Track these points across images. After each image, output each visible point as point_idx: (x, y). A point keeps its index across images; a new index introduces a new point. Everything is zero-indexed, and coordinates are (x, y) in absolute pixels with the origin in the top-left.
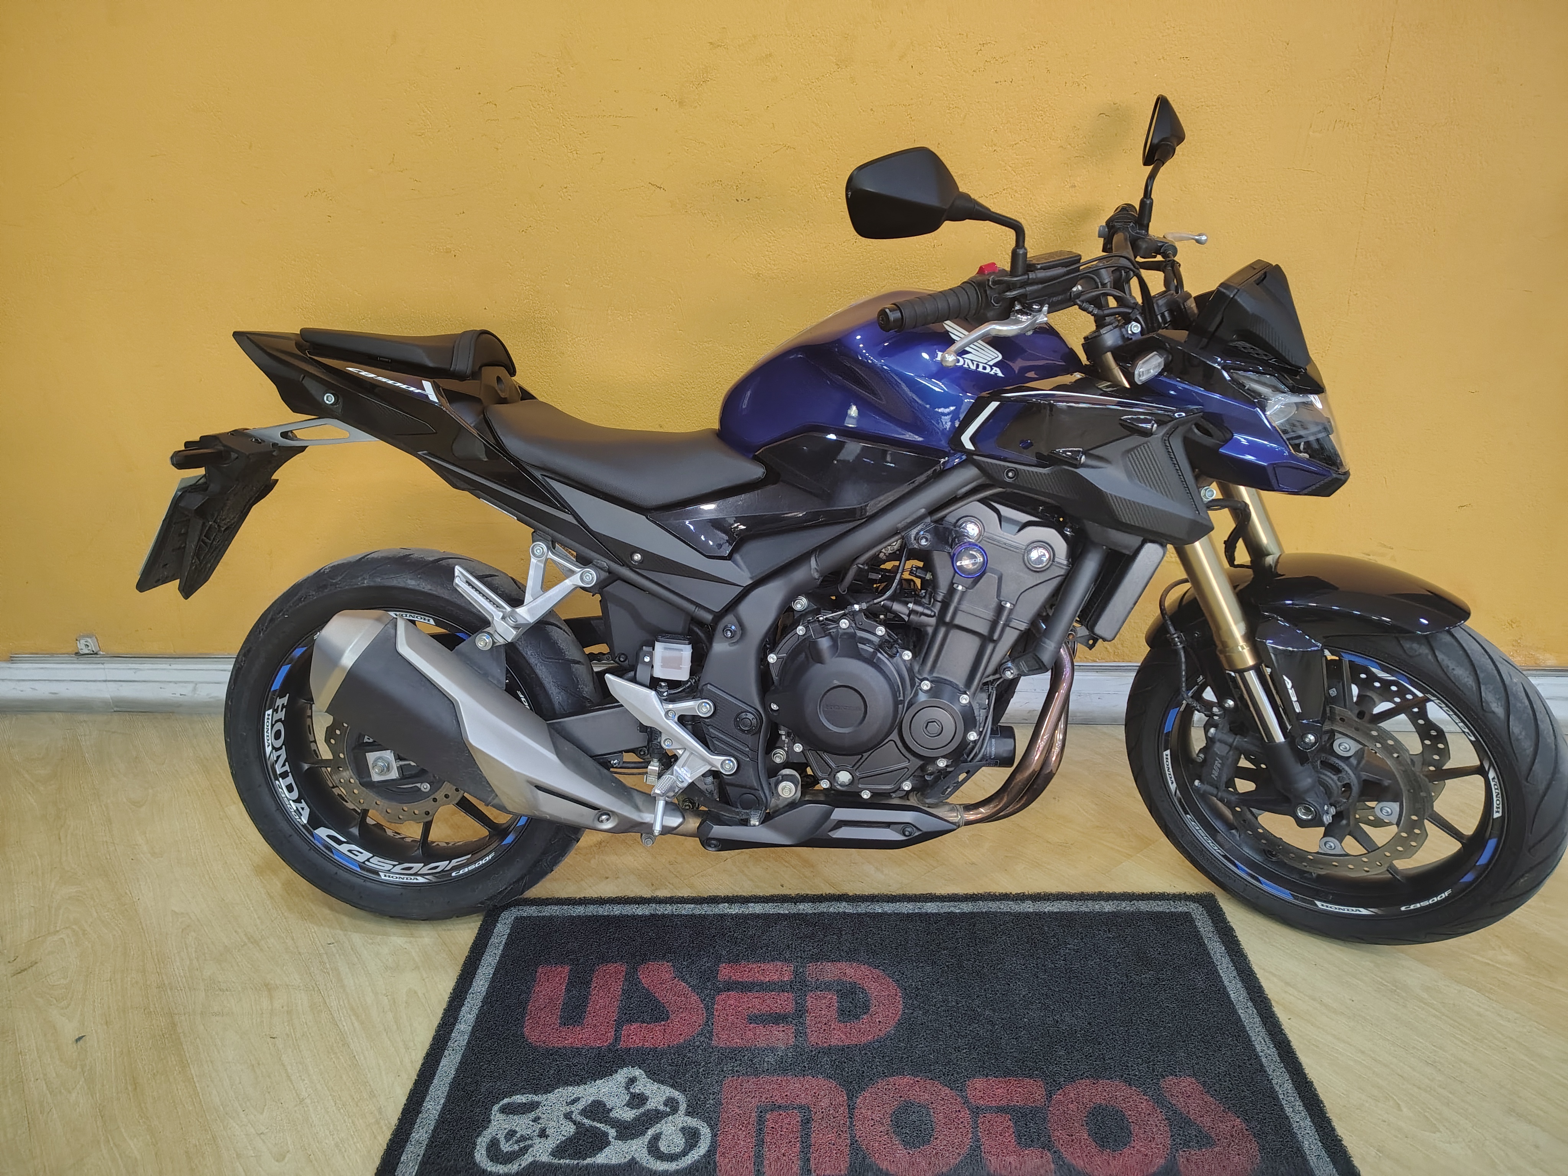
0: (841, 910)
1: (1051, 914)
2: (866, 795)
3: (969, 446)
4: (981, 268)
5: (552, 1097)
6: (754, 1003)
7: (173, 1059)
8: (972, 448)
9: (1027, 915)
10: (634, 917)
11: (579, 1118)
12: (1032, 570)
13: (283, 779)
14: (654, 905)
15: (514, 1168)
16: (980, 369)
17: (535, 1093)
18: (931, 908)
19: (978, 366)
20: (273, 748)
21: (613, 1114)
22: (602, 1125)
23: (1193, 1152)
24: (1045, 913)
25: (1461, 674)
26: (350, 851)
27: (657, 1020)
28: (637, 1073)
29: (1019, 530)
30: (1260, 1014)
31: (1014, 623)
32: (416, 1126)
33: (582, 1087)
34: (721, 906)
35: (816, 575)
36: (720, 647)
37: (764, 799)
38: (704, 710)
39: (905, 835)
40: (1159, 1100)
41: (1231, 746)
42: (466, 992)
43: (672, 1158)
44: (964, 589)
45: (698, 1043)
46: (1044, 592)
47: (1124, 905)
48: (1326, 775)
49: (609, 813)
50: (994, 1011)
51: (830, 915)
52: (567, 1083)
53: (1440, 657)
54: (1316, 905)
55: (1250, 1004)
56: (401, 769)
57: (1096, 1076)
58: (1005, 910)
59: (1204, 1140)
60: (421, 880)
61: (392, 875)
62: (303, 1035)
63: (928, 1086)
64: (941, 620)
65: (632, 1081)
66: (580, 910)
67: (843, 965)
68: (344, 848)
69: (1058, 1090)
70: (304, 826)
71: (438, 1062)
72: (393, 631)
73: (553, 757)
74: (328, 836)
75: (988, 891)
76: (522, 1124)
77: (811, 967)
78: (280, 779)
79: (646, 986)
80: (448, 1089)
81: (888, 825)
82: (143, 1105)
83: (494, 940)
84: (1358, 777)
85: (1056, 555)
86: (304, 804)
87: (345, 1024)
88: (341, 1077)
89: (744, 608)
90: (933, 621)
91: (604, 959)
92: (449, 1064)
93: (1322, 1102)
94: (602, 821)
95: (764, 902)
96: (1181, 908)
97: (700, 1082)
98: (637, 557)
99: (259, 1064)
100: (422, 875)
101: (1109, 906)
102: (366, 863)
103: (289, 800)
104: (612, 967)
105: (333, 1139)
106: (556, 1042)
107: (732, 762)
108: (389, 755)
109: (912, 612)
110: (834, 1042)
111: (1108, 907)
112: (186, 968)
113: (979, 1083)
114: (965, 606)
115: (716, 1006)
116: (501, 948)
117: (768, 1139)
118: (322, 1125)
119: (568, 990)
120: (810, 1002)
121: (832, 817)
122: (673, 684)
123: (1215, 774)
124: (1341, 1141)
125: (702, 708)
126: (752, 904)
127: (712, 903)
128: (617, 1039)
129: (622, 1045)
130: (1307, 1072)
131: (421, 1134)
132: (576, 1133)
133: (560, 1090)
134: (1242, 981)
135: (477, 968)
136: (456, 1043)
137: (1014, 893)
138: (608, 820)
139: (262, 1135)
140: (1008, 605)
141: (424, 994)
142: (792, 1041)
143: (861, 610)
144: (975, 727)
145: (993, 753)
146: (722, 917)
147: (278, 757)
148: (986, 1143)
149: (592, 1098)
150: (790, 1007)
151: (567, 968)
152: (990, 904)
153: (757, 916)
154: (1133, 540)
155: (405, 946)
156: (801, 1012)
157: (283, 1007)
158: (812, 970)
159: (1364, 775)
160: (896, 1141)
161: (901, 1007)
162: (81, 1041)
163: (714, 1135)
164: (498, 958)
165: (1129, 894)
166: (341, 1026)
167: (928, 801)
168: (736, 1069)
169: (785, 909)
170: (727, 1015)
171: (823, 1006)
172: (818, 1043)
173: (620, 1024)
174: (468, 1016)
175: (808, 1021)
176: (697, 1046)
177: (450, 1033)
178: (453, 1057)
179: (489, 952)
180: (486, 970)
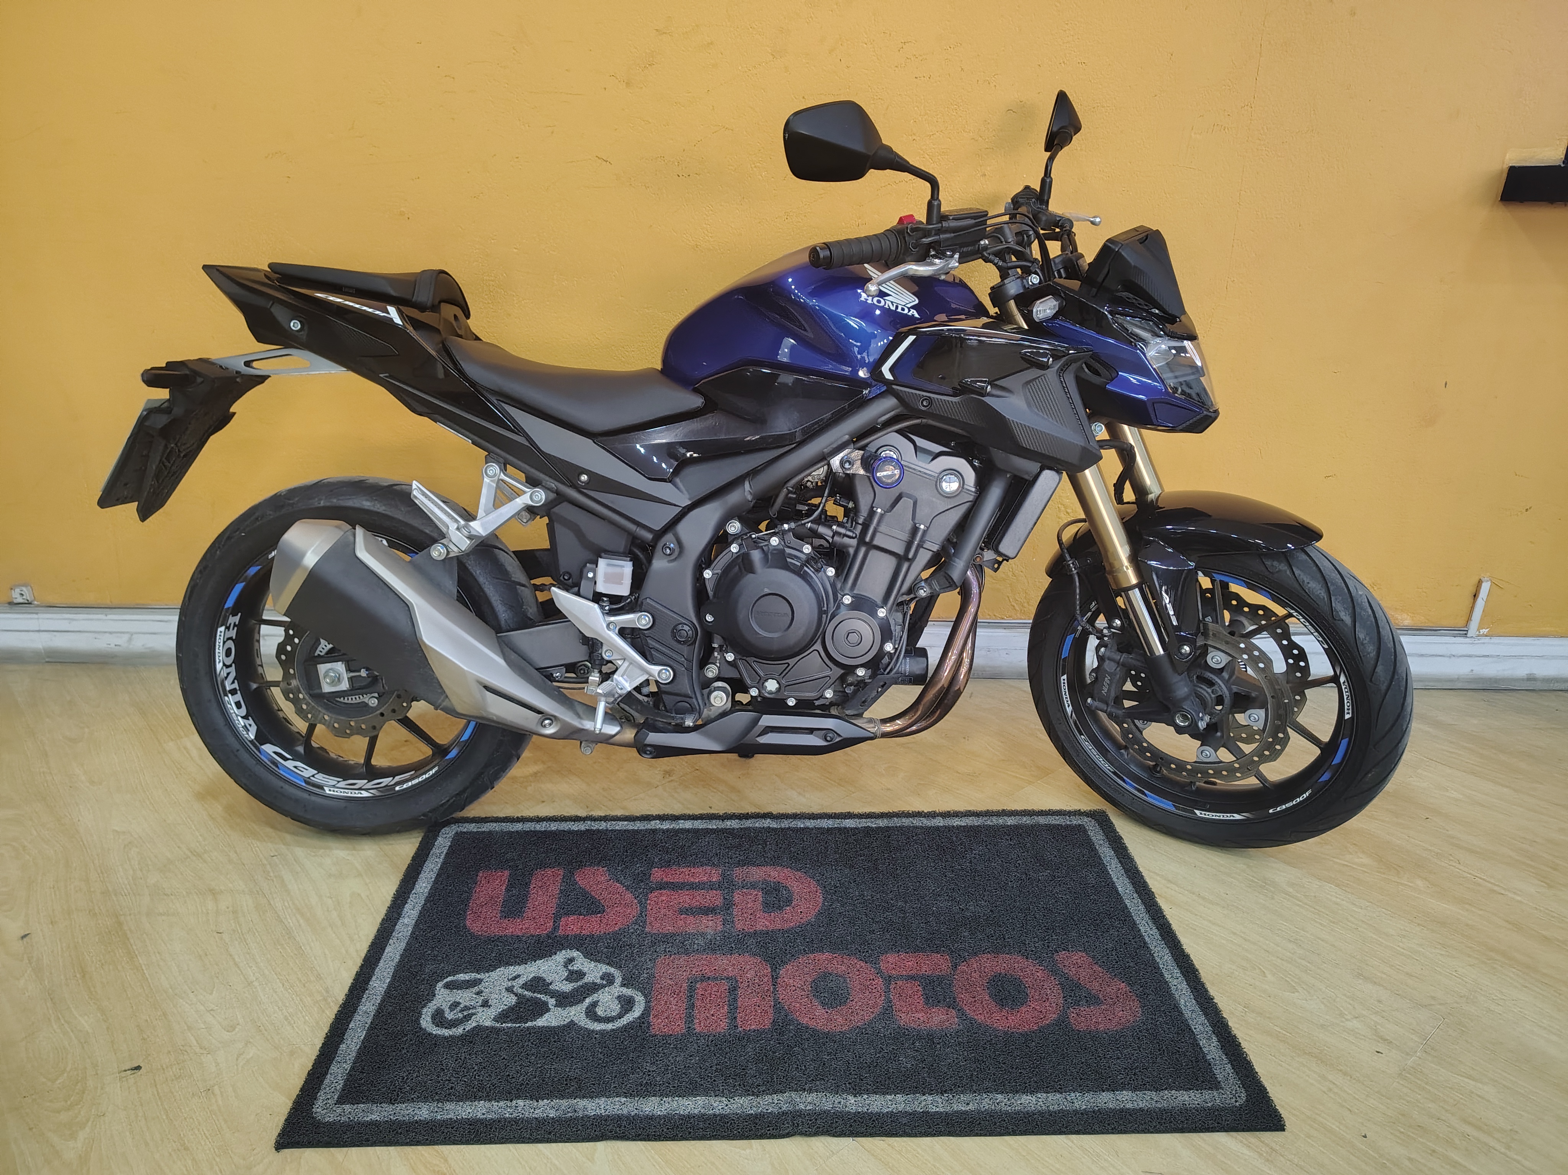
0: (765, 825)
1: (959, 828)
2: (791, 702)
3: (888, 376)
4: (901, 218)
5: (494, 975)
6: (685, 898)
7: (120, 951)
8: (892, 378)
9: (937, 828)
10: (570, 832)
11: (520, 991)
12: (944, 496)
13: (232, 695)
14: (589, 822)
15: (459, 1031)
16: (899, 310)
17: (478, 972)
18: (849, 823)
19: (897, 307)
20: (224, 665)
22: (542, 996)
23: (1082, 1009)
24: (953, 826)
25: (1314, 587)
26: (295, 767)
27: (594, 913)
28: (575, 955)
29: (933, 460)
30: (1144, 903)
31: (927, 545)
32: (363, 1000)
33: (523, 967)
34: (653, 823)
35: (749, 498)
36: (659, 564)
37: (698, 708)
38: (644, 622)
39: (828, 741)
40: (1054, 971)
41: (1118, 663)
42: (409, 893)
43: (608, 1020)
44: (883, 512)
45: (632, 930)
46: (954, 517)
47: (1025, 819)
48: (1201, 688)
49: (553, 718)
50: (906, 902)
51: (755, 829)
52: (508, 964)
53: (1297, 572)
54: (1196, 814)
55: (1135, 895)
56: (351, 679)
57: (997, 951)
58: (917, 824)
59: (1093, 1000)
60: (365, 794)
61: (336, 790)
62: (250, 930)
63: (845, 961)
64: (861, 541)
65: (571, 960)
66: (519, 827)
67: (768, 869)
68: (290, 764)
69: (963, 962)
70: (251, 742)
71: (383, 950)
72: (352, 538)
73: (501, 661)
74: (275, 753)
75: (902, 810)
76: (465, 997)
77: (738, 871)
78: (230, 695)
79: (583, 887)
80: (393, 970)
81: (811, 731)
82: (92, 989)
83: (435, 851)
84: (1230, 690)
85: (966, 483)
86: (251, 721)
87: (290, 921)
88: (288, 964)
89: (682, 528)
90: (854, 542)
91: (542, 865)
92: (394, 951)
93: (1197, 970)
94: (545, 726)
95: (693, 819)
96: (1075, 821)
97: (634, 960)
98: (584, 478)
99: (206, 955)
100: (366, 790)
102: (312, 778)
103: (237, 716)
104: (549, 872)
105: (283, 1014)
106: (495, 930)
107: (669, 671)
108: (340, 667)
109: (836, 533)
111: (1011, 821)
112: (131, 878)
113: (892, 958)
114: (882, 528)
115: (648, 902)
116: (443, 857)
117: (698, 1003)
118: (271, 1003)
119: (507, 890)
120: (737, 897)
121: (760, 723)
122: (614, 599)
123: (1105, 690)
124: (1212, 999)
125: (641, 620)
126: (683, 821)
127: (644, 820)
128: (555, 928)
129: (560, 932)
130: (1184, 948)
131: (368, 1007)
132: (518, 1003)
133: (501, 969)
134: (1129, 877)
135: (419, 873)
136: (400, 934)
137: (926, 811)
138: (550, 725)
139: (211, 1012)
140: (922, 527)
141: (368, 896)
142: (720, 928)
143: (790, 530)
144: (891, 639)
145: (908, 670)
146: (654, 831)
147: (228, 674)
148: (897, 1003)
149: (533, 975)
150: (719, 902)
151: (507, 873)
152: (904, 820)
153: (688, 831)
154: (1032, 466)
155: (348, 858)
156: (728, 905)
157: (228, 908)
158: (738, 873)
159: (1235, 689)
160: (816, 1003)
161: (821, 901)
162: (27, 937)
163: (648, 1002)
164: (439, 865)
165: (1030, 811)
166: (286, 923)
167: (848, 712)
168: (667, 950)
169: (713, 825)
170: (659, 909)
171: (749, 901)
172: (744, 929)
173: (558, 916)
174: (411, 912)
175: (735, 912)
176: (631, 932)
177: (394, 926)
178: (397, 945)
179: (431, 860)
180: (428, 874)
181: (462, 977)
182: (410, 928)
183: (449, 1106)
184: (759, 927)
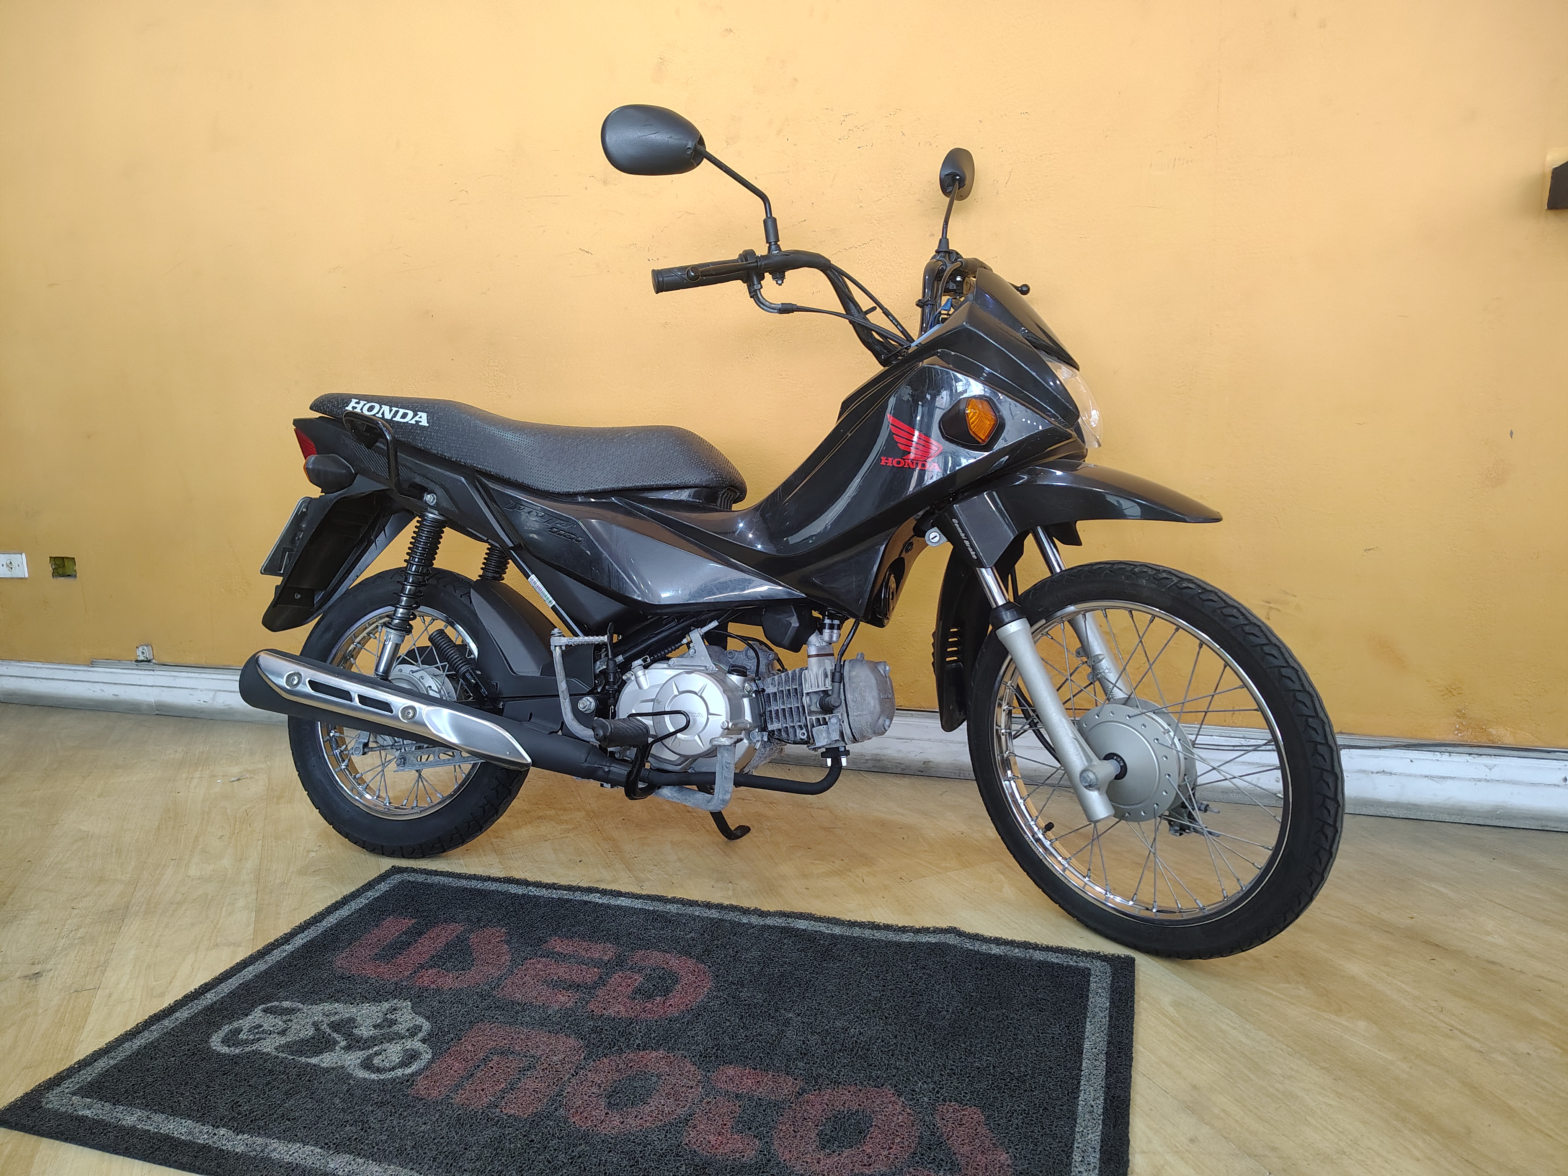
0: (706, 915)
6: (561, 971)
9: (899, 944)
10: (505, 893)
14: (531, 888)
17: (304, 1003)
18: (801, 924)
21: (355, 1031)
24: (920, 943)
27: (459, 969)
32: (185, 1008)
34: (593, 895)
42: (315, 924)
43: (379, 1070)
45: (480, 990)
47: (1017, 950)
51: (691, 917)
52: (337, 1000)
58: (878, 936)
59: (948, 1165)
63: (675, 1061)
66: (463, 883)
67: (671, 956)
69: (815, 1090)
71: (245, 967)
75: (873, 921)
76: (270, 1022)
77: (638, 953)
79: (471, 944)
80: (235, 987)
83: (369, 893)
91: (451, 920)
92: (253, 971)
93: (1128, 1162)
95: (636, 898)
96: (1083, 962)
97: (454, 1019)
101: (998, 950)
104: (453, 926)
106: (354, 969)
110: (609, 1012)
111: (995, 950)
113: (732, 1069)
115: (520, 967)
116: (371, 899)
117: (479, 1074)
119: (399, 936)
120: (616, 978)
126: (623, 899)
127: (586, 892)
128: (411, 977)
129: (410, 981)
131: (184, 1013)
132: (313, 1038)
134: (1111, 1035)
135: (336, 910)
136: (272, 958)
137: (900, 926)
142: (569, 1005)
146: (587, 903)
148: (698, 1119)
150: (592, 980)
151: (413, 921)
153: (621, 908)
156: (598, 985)
158: (637, 955)
161: (702, 996)
163: (432, 1061)
164: (361, 906)
165: (1030, 944)
168: (497, 1016)
169: (650, 906)
170: (525, 975)
171: (624, 984)
172: (593, 1011)
173: (422, 966)
174: (299, 941)
175: (599, 992)
176: (476, 992)
177: (273, 950)
178: (261, 966)
179: (358, 900)
180: (344, 912)
181: (286, 1004)
182: (285, 955)
183: (158, 1118)
184: (611, 1012)
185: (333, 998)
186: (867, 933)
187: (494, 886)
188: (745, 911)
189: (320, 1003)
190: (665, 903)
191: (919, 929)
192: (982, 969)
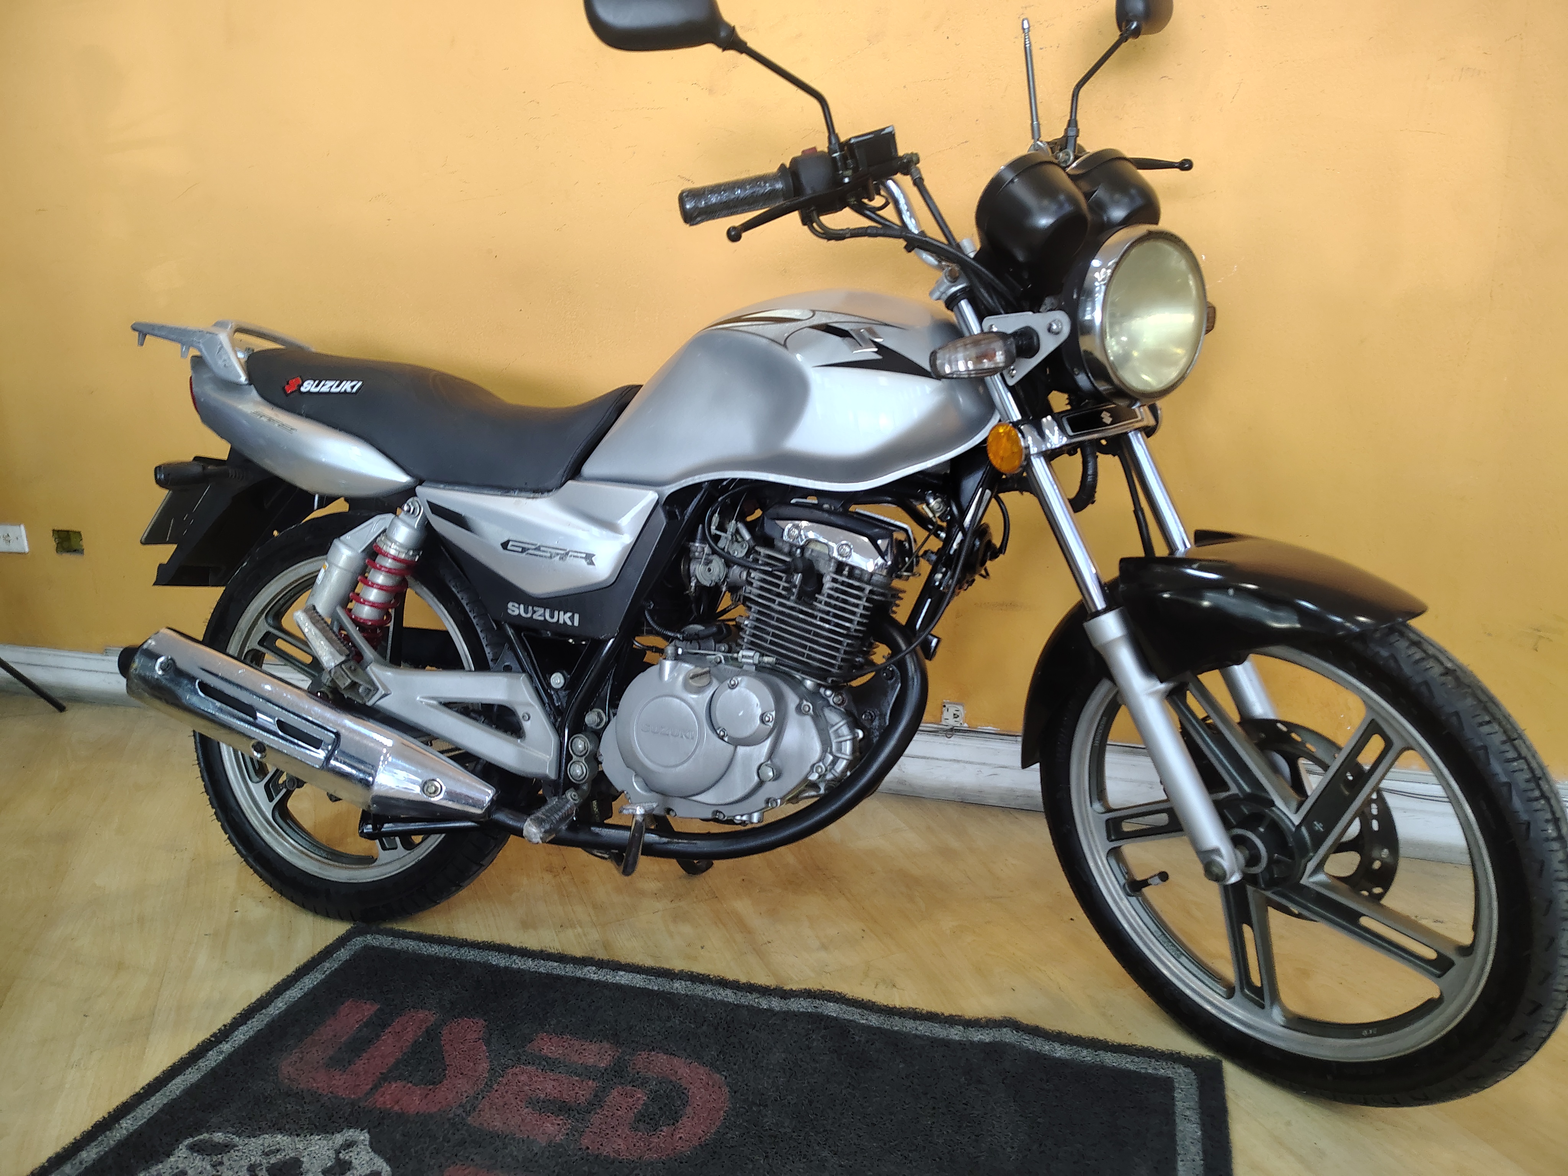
0: (720, 998)
6: (548, 1085)
10: (485, 966)
14: (514, 957)
17: (240, 1134)
18: (830, 1010)
27: (427, 1083)
34: (587, 969)
42: (259, 1012)
45: (451, 1116)
47: (1085, 1052)
51: (704, 1000)
52: (281, 1130)
58: (922, 1032)
65: (349, 1145)
67: (681, 1062)
71: (173, 1078)
75: (914, 1007)
77: (640, 1056)
79: (443, 1043)
80: (158, 1109)
83: (327, 965)
91: (420, 1004)
92: (180, 1084)
95: (638, 972)
97: (421, 1161)
104: (421, 1014)
106: (303, 1081)
110: (607, 1151)
111: (1062, 1052)
115: (501, 1079)
116: (327, 973)
119: (359, 1030)
120: (612, 1097)
126: (619, 974)
127: (579, 964)
128: (368, 1095)
129: (370, 1102)
133: (267, 1136)
135: (285, 990)
136: (206, 1063)
137: (946, 1014)
142: (560, 1138)
146: (580, 981)
149: (293, 1155)
150: (586, 1098)
151: (376, 1007)
153: (618, 987)
156: (593, 1107)
158: (639, 1059)
161: (718, 1123)
164: (314, 984)
168: (472, 1156)
169: (655, 985)
170: (507, 1092)
171: (625, 1106)
172: (588, 1148)
173: (385, 1078)
174: (241, 1036)
175: (595, 1119)
176: (449, 1119)
177: (208, 1051)
178: (191, 1076)
179: (312, 976)
180: (294, 993)
181: (219, 1137)
182: (221, 1058)
185: (277, 1128)
186: (910, 1026)
187: (471, 955)
188: (765, 991)
189: (259, 1135)
190: (672, 980)
191: (970, 1021)
192: (1047, 1081)
